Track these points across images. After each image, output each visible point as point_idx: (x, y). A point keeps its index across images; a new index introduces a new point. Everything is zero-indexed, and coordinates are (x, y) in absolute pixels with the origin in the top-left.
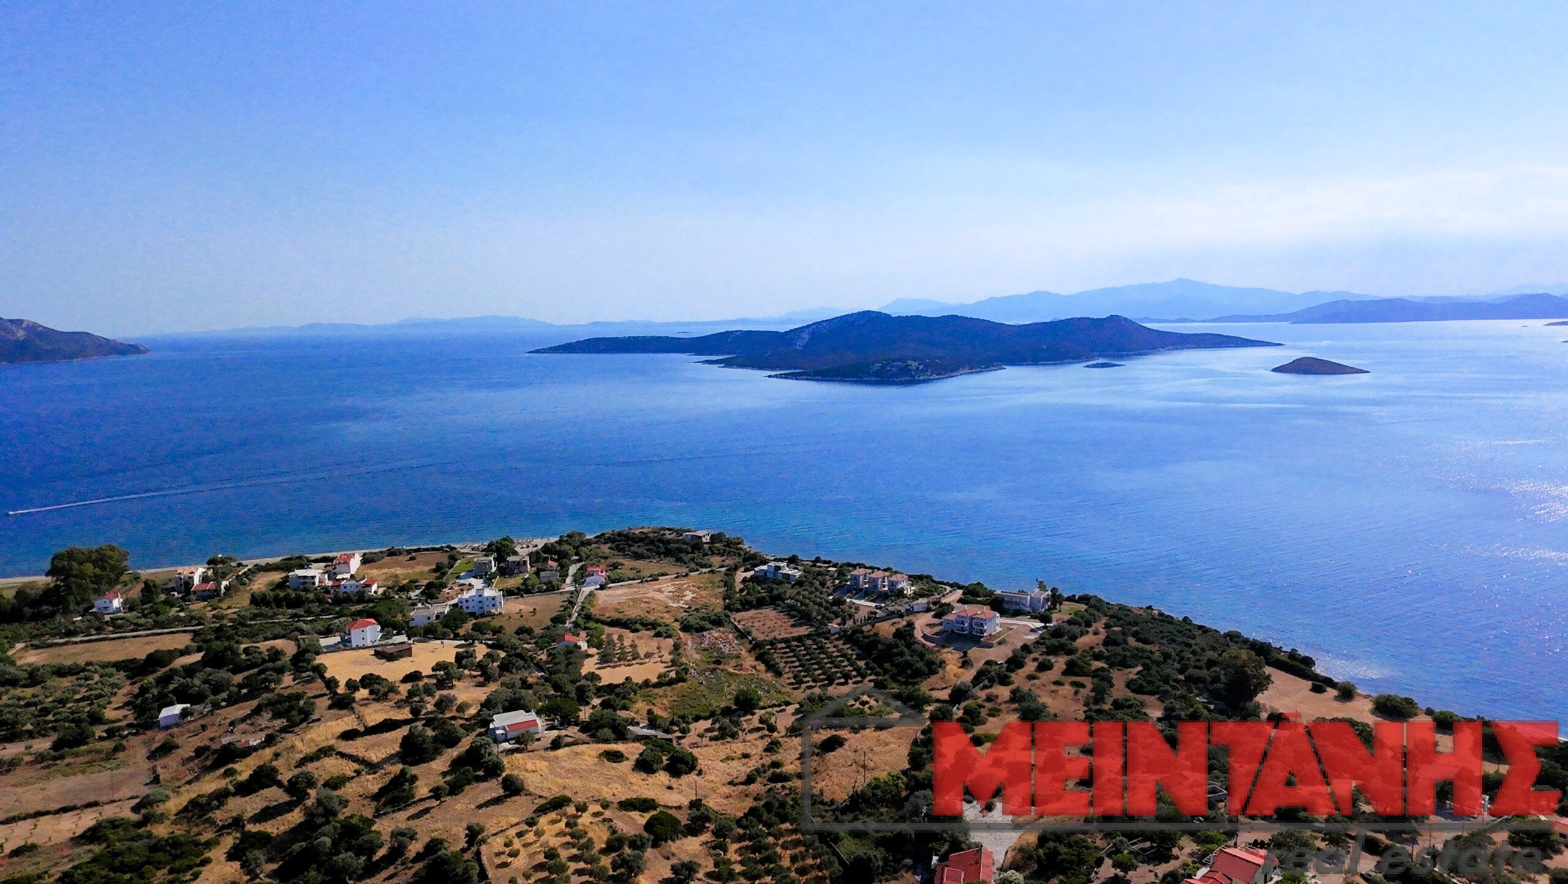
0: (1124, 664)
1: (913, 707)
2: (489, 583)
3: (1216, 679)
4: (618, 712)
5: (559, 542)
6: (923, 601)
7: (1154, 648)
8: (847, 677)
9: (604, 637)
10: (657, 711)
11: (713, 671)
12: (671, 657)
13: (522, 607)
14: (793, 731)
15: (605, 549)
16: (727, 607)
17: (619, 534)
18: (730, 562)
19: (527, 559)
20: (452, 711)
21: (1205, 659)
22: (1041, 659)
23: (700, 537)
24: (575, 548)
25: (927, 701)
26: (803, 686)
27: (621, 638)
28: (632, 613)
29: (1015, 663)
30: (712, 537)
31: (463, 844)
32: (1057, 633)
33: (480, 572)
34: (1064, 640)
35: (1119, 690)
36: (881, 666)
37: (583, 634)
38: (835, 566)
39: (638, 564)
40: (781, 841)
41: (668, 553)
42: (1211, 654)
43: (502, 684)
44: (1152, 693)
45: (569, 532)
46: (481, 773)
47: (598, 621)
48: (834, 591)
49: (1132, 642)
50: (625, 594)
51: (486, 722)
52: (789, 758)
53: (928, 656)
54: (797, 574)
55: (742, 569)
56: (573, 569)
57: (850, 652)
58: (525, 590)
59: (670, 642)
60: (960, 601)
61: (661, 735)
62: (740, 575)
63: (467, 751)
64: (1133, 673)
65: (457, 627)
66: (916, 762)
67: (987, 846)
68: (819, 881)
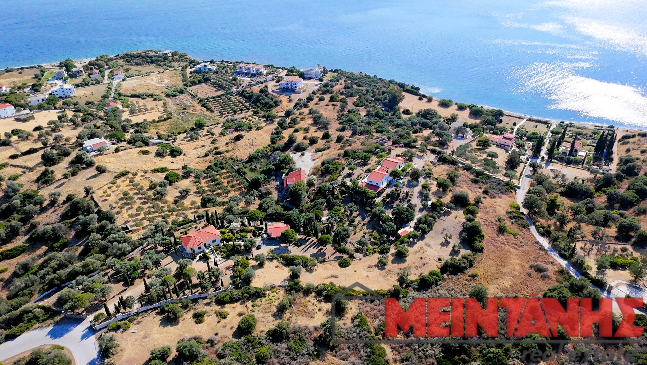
0: (351, 96)
1: (270, 120)
2: (65, 81)
3: (385, 99)
4: (143, 134)
5: (97, 60)
6: (271, 76)
7: (363, 88)
8: (242, 110)
9: (129, 103)
10: (161, 132)
11: (183, 112)
12: (163, 109)
13: (85, 92)
14: (222, 134)
15: (121, 62)
16: (185, 85)
17: (126, 55)
18: (183, 64)
19: (82, 69)
20: (62, 141)
21: (381, 91)
22: (320, 96)
23: (166, 54)
24: (106, 62)
25: (275, 117)
26: (224, 116)
27: (137, 102)
28: (140, 91)
29: (310, 99)
30: (172, 53)
31: (84, 194)
32: (326, 86)
33: (59, 77)
34: (329, 88)
35: (350, 106)
36: (255, 105)
37: (119, 102)
38: (231, 63)
39: (139, 68)
40: (222, 177)
41: (152, 62)
42: (384, 89)
43: (85, 128)
44: (362, 106)
45: (101, 55)
46: (85, 166)
47: (125, 96)
48: (232, 74)
49: (355, 87)
50: (135, 83)
51: (81, 145)
52: (221, 144)
53: (275, 99)
54: (214, 68)
55: (189, 67)
56: (107, 73)
57: (242, 100)
58: (85, 84)
59: (161, 102)
60: (286, 75)
61: (164, 142)
62: (189, 70)
63: (76, 158)
64: (355, 99)
65: (54, 104)
66: (273, 141)
67: (303, 168)
68: (240, 189)
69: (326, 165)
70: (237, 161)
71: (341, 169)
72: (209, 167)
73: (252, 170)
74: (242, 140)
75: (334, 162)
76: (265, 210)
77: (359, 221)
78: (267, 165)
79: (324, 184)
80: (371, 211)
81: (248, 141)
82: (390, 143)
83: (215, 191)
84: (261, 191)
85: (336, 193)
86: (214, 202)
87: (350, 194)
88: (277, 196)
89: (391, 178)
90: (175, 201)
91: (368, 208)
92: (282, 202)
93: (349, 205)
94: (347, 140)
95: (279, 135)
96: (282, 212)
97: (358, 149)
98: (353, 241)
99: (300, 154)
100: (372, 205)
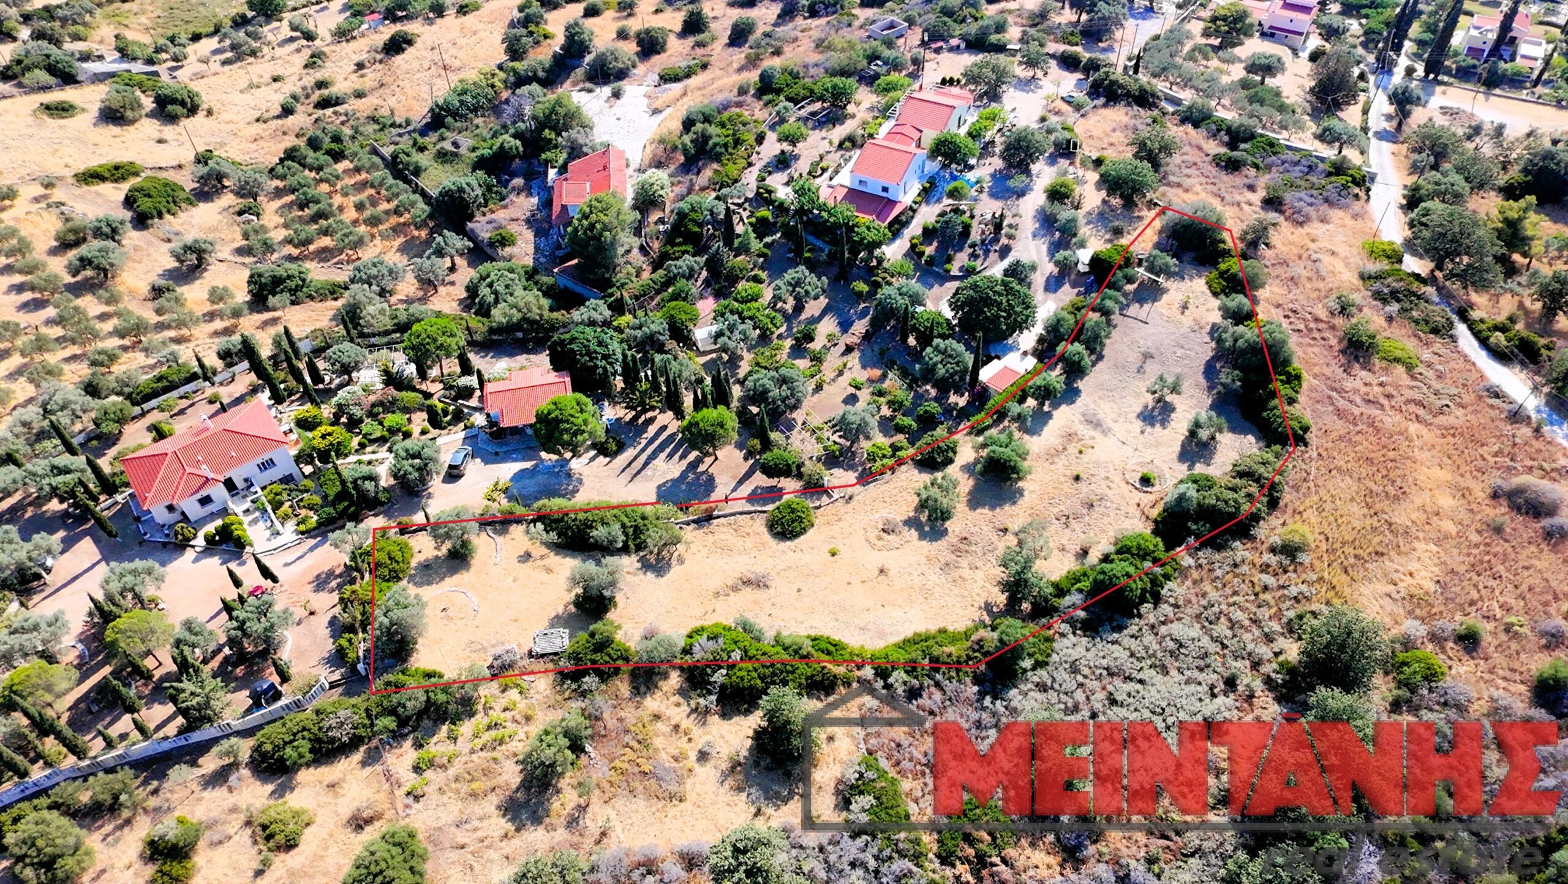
10: (133, 36)
14: (342, 35)
52: (341, 70)
61: (138, 68)
66: (515, 51)
67: (618, 143)
68: (396, 230)
69: (699, 127)
70: (393, 125)
71: (751, 138)
72: (290, 155)
73: (443, 157)
74: (410, 52)
75: (726, 115)
76: (484, 311)
77: (830, 337)
78: (495, 135)
79: (693, 198)
80: (872, 294)
81: (429, 55)
82: (915, 37)
83: (307, 242)
84: (471, 236)
85: (739, 229)
86: (298, 288)
87: (789, 233)
88: (531, 249)
89: (933, 166)
90: (154, 289)
91: (862, 287)
92: (550, 274)
93: (791, 275)
94: (767, 35)
95: (532, 28)
96: (546, 314)
97: (806, 67)
98: (816, 421)
99: (606, 91)
100: (872, 272)
